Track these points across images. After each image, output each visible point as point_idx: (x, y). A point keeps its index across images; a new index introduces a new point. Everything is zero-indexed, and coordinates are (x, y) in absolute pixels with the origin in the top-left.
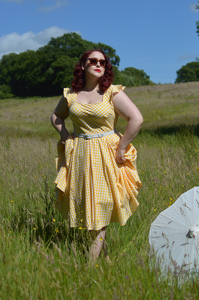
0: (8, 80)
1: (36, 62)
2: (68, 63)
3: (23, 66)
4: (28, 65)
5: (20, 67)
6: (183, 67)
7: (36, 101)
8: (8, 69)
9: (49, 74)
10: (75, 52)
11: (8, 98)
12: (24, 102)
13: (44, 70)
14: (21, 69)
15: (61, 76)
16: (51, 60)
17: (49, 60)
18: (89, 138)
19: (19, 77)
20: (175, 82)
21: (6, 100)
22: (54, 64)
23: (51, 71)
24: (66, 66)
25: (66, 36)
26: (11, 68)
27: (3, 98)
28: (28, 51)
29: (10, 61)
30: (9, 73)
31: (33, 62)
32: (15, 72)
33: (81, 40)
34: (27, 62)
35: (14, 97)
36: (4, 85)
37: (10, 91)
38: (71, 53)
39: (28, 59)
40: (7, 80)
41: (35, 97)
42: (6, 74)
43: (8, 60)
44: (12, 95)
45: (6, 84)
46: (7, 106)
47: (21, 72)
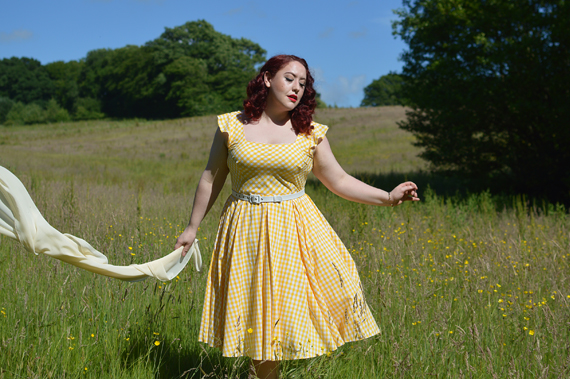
0: (95, 89)
1: (140, 64)
2: (191, 68)
3: (118, 70)
4: (128, 69)
5: (115, 71)
6: (375, 81)
7: (137, 125)
8: (96, 73)
9: (158, 83)
10: (202, 50)
11: (93, 119)
12: (118, 127)
13: (152, 76)
14: (117, 74)
15: (179, 88)
16: (164, 61)
17: (159, 62)
18: (257, 202)
19: (113, 86)
20: (361, 105)
21: (90, 122)
22: (169, 68)
23: (162, 78)
24: (188, 74)
25: (190, 25)
26: (102, 72)
27: (86, 119)
28: (128, 46)
29: (101, 61)
30: (97, 79)
31: (136, 65)
32: (106, 78)
33: (213, 32)
34: (127, 62)
35: (103, 118)
36: (89, 98)
37: (99, 108)
38: (196, 52)
39: (127, 57)
40: (93, 90)
41: (137, 120)
42: (92, 80)
43: (96, 59)
44: (102, 115)
45: (92, 97)
46: (91, 132)
47: (117, 78)
